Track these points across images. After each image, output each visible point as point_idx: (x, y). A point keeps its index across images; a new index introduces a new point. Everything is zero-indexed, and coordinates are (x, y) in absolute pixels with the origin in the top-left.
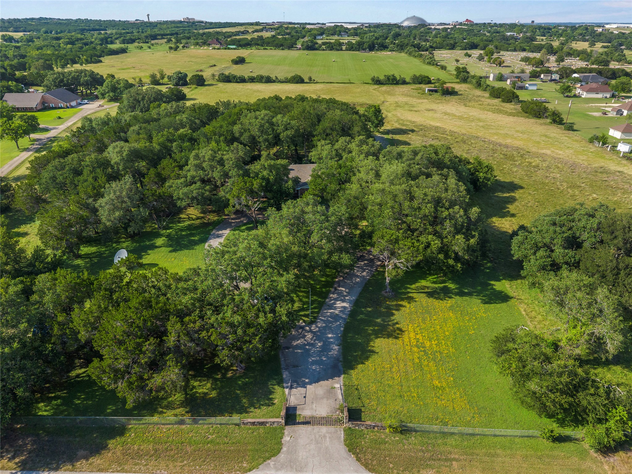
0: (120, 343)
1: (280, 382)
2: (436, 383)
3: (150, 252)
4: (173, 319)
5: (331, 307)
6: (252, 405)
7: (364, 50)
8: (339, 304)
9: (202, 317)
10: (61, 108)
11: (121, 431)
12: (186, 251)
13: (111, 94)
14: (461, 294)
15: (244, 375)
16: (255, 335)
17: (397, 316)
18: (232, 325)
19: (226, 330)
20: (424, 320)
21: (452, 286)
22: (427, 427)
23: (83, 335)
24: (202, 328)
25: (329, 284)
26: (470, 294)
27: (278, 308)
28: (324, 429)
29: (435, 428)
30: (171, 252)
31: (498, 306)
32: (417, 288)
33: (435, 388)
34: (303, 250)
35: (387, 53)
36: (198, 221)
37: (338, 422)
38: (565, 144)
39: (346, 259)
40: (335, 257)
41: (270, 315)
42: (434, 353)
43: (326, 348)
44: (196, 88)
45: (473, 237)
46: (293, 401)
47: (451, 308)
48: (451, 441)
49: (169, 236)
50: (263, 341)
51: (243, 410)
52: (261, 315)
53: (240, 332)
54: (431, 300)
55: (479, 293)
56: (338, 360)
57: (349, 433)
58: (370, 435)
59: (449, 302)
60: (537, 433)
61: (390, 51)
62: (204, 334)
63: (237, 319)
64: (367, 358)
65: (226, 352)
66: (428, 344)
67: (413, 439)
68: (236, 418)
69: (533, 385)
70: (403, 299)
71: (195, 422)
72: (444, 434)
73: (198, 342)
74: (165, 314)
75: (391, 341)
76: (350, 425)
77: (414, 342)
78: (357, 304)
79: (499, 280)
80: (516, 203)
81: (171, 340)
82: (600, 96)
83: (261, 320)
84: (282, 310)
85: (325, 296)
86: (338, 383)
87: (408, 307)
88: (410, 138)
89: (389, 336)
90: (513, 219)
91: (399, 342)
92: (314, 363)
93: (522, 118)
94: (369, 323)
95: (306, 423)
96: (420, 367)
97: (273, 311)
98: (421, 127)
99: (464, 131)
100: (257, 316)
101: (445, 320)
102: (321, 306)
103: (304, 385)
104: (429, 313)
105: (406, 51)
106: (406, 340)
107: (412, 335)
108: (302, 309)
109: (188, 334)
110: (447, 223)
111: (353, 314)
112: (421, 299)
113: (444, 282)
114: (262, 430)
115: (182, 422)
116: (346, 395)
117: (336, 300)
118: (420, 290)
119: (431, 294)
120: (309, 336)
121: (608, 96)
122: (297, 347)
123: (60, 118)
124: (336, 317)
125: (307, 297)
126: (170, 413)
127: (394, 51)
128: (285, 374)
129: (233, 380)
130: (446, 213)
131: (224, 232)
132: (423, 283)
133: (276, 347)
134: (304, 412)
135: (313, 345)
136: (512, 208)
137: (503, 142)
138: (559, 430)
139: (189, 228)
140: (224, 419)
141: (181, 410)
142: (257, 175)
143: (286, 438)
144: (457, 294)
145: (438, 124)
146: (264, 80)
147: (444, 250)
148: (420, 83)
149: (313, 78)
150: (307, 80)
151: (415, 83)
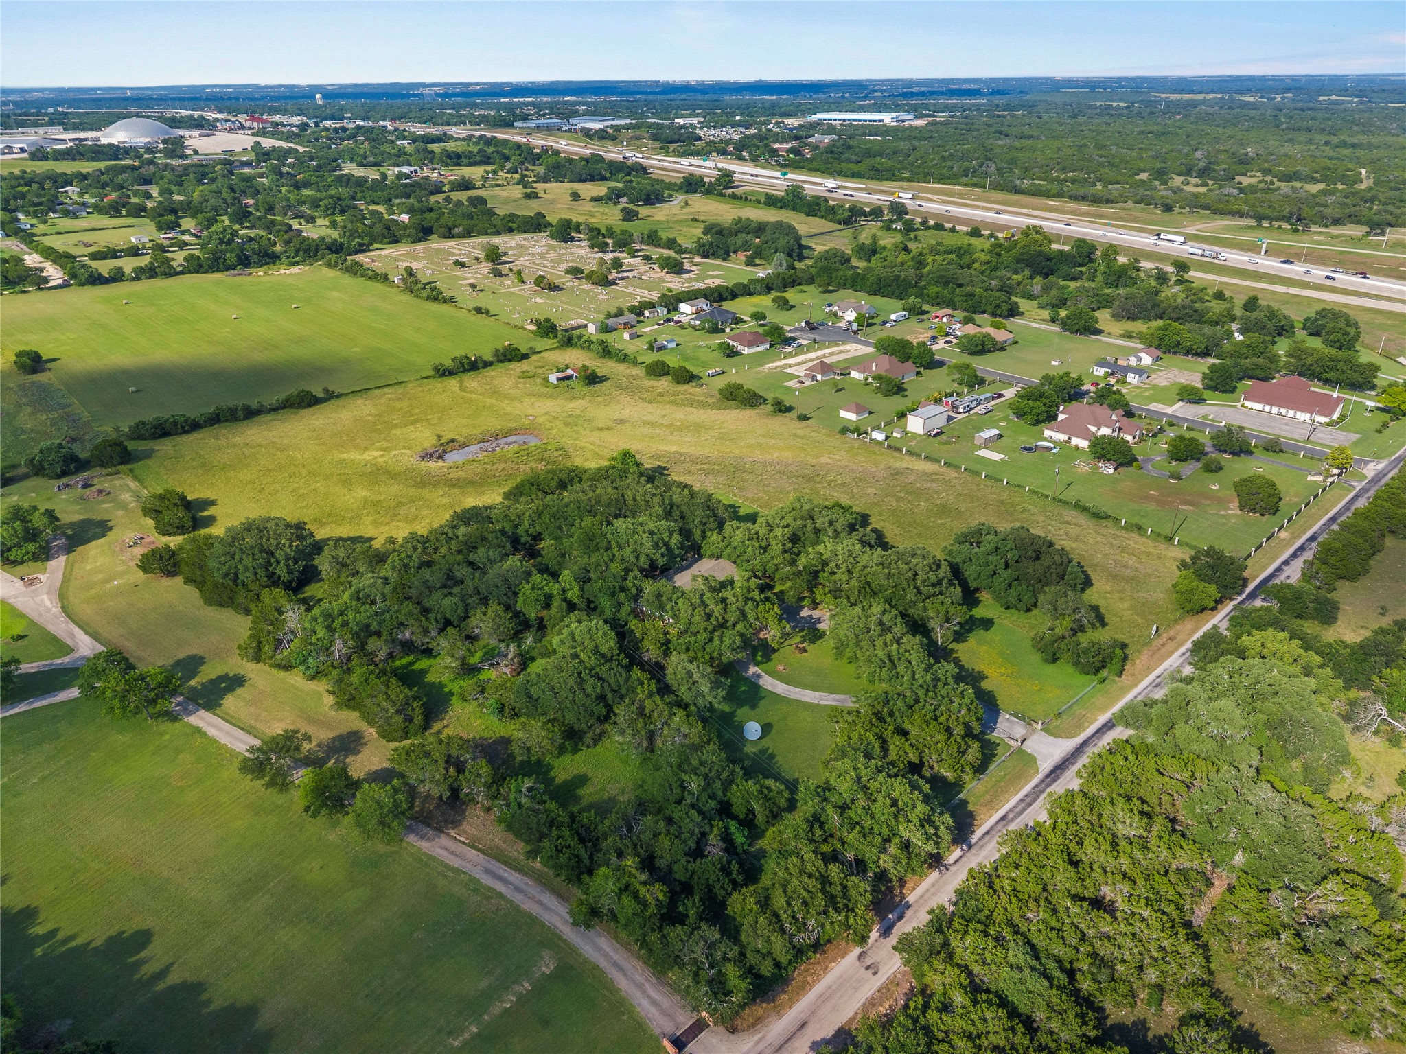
7: (228, 269)
12: (763, 702)
30: (753, 709)
44: (131, 470)
59: (975, 641)
82: (761, 348)
105: (324, 262)
121: (766, 347)
131: (751, 670)
148: (510, 361)
149: (331, 389)
150: (320, 395)
151: (500, 361)
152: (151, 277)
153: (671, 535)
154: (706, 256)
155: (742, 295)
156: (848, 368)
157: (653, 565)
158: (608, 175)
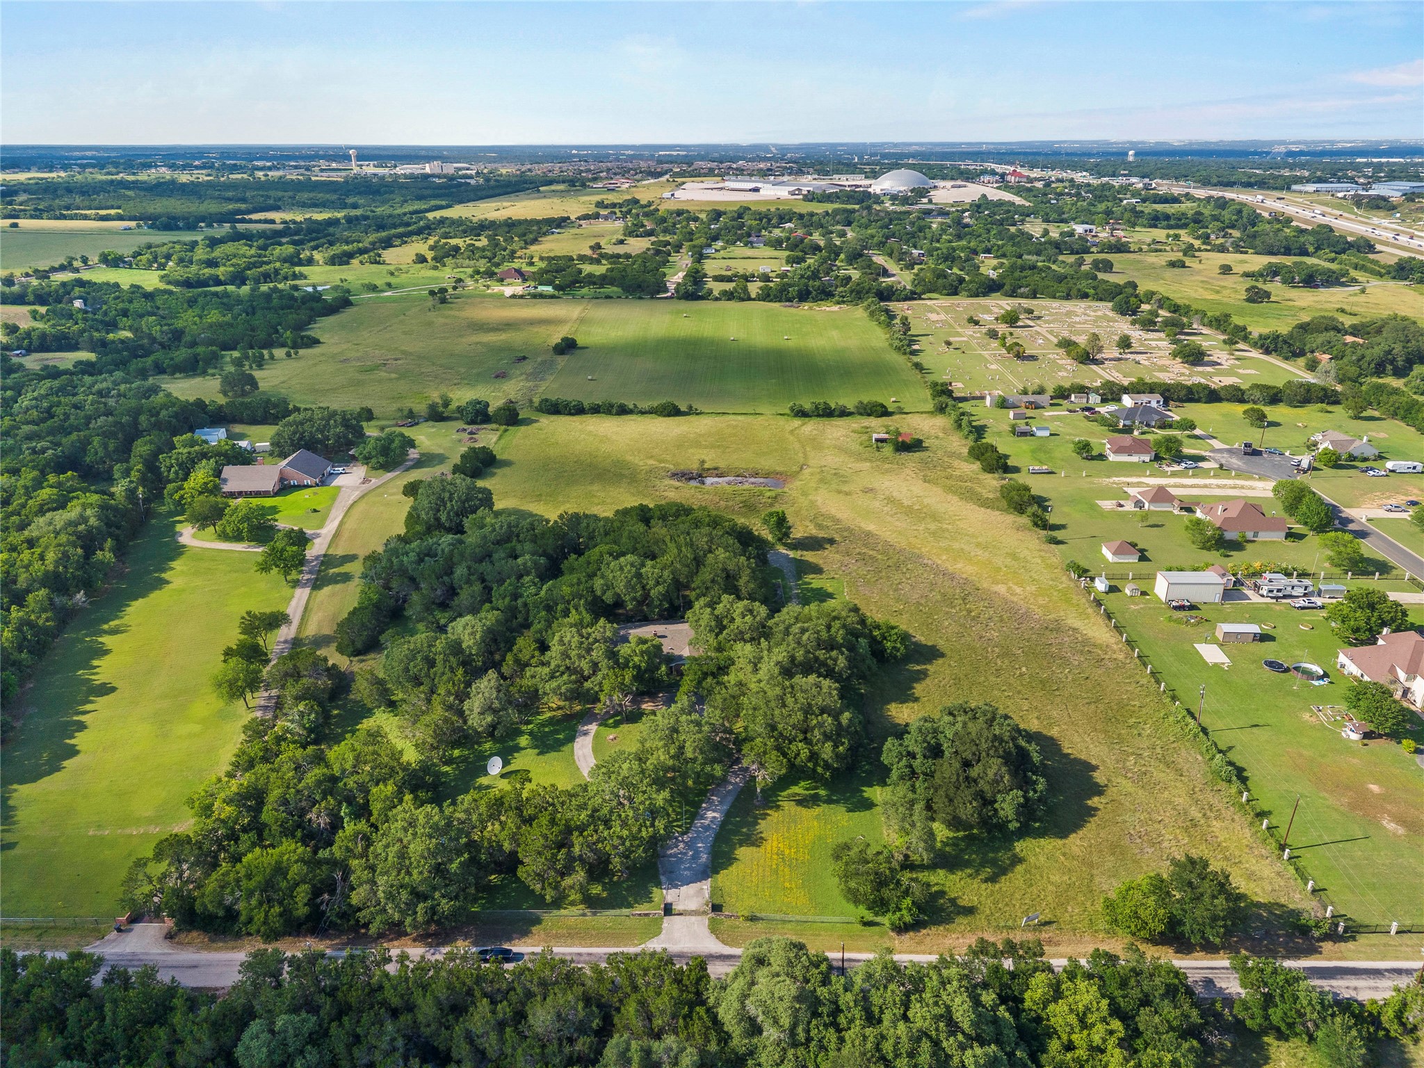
0: (539, 853)
1: (659, 885)
2: (787, 885)
3: (516, 755)
4: (576, 834)
5: (703, 817)
6: (637, 902)
7: (790, 300)
8: (710, 814)
9: (596, 831)
10: (307, 486)
11: (538, 921)
12: (553, 754)
13: (381, 460)
14: (829, 801)
15: (627, 879)
16: (639, 846)
17: (762, 825)
18: (620, 838)
19: (616, 842)
20: (789, 829)
21: (822, 792)
22: (772, 916)
23: (507, 846)
24: (598, 841)
25: (703, 793)
26: (837, 802)
27: (657, 823)
28: (693, 918)
29: (778, 917)
30: (538, 754)
31: (862, 814)
32: (789, 796)
33: (785, 888)
34: (677, 763)
35: (829, 308)
36: (560, 713)
37: (705, 913)
38: (1032, 574)
39: (718, 770)
40: (708, 768)
41: (650, 829)
42: (791, 860)
43: (696, 857)
44: (506, 431)
45: (843, 744)
46: (669, 899)
47: (817, 817)
48: (789, 926)
49: (531, 733)
50: (645, 851)
51: (630, 906)
52: (643, 829)
53: (628, 843)
54: (799, 808)
55: (846, 801)
56: (707, 866)
57: (712, 921)
58: (728, 923)
59: (817, 811)
60: (852, 919)
61: (838, 303)
62: (600, 845)
63: (625, 833)
64: (731, 864)
65: (617, 859)
66: (787, 852)
67: (760, 925)
68: (625, 911)
69: (853, 884)
70: (771, 808)
71: (594, 914)
72: (784, 922)
73: (595, 851)
74: (568, 830)
75: (754, 849)
76: (712, 915)
77: (775, 850)
78: (728, 815)
79: (871, 786)
80: (928, 681)
81: (577, 850)
82: (1135, 459)
83: (644, 834)
84: (660, 824)
85: (697, 805)
86: (706, 886)
87: (774, 815)
88: (825, 558)
89: (753, 844)
90: (916, 705)
91: (762, 850)
92: (685, 869)
93: (998, 513)
94: (737, 832)
95: (680, 914)
96: (776, 872)
97: (653, 825)
98: (845, 534)
99: (904, 544)
100: (640, 830)
101: (808, 830)
102: (694, 816)
103: (676, 887)
104: (795, 822)
105: (866, 304)
106: (769, 848)
107: (775, 844)
108: (677, 820)
109: (588, 846)
110: (816, 732)
111: (723, 824)
112: (789, 807)
113: (816, 788)
114: (646, 919)
115: (584, 915)
116: (712, 895)
117: (707, 809)
118: (790, 798)
119: (802, 802)
120: (681, 845)
121: (1147, 459)
122: (671, 855)
123: (315, 511)
124: (707, 828)
125: (681, 807)
126: (574, 908)
127: (843, 302)
128: (663, 878)
129: (618, 883)
130: (815, 722)
131: (590, 727)
132: (795, 789)
133: (656, 855)
134: (678, 907)
135: (685, 854)
136: (918, 689)
137: (950, 567)
138: (869, 916)
139: (551, 721)
140: (617, 912)
141: (582, 906)
142: (627, 661)
143: (665, 925)
144: (825, 802)
145: (871, 527)
146: (614, 411)
147: (814, 756)
148: (869, 415)
149: (694, 407)
150: (683, 408)
151: (861, 414)
152: (729, 299)
153: (658, 583)
154: (1267, 352)
155: (1228, 400)
156: (1198, 504)
157: (619, 603)
158: (1311, 249)
